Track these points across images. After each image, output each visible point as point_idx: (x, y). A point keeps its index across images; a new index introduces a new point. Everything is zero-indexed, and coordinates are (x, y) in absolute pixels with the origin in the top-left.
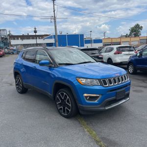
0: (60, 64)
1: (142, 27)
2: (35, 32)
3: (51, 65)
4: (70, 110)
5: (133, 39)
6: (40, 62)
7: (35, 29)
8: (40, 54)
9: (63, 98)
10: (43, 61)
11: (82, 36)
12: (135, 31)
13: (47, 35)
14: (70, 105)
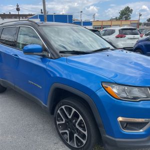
0: (61, 52)
1: (132, 10)
2: (18, 9)
3: (45, 53)
4: (84, 142)
5: (124, 23)
6: (25, 48)
7: (18, 6)
8: (24, 35)
9: (70, 117)
10: (30, 47)
11: (71, 17)
12: (125, 14)
13: (31, 15)
14: (86, 133)
